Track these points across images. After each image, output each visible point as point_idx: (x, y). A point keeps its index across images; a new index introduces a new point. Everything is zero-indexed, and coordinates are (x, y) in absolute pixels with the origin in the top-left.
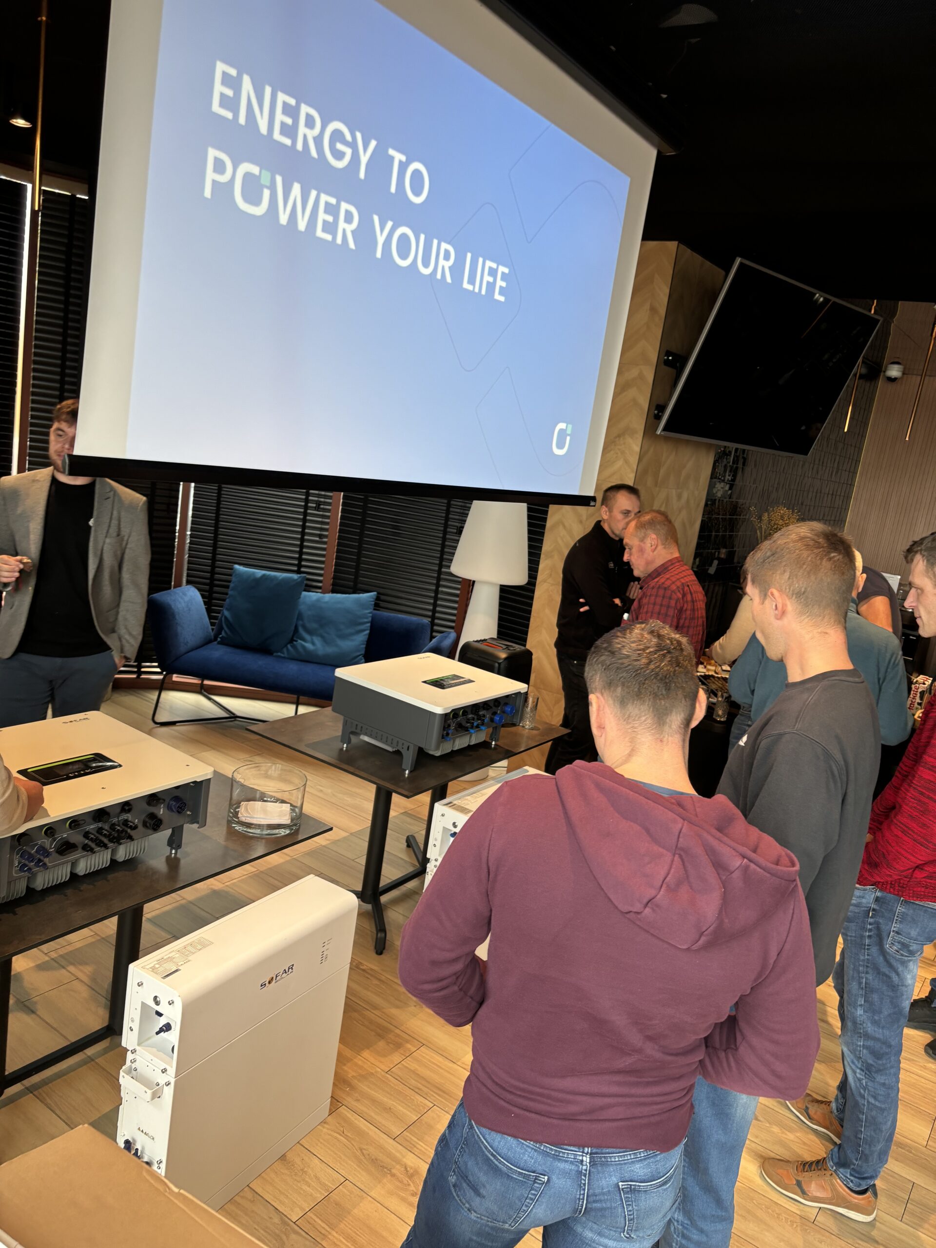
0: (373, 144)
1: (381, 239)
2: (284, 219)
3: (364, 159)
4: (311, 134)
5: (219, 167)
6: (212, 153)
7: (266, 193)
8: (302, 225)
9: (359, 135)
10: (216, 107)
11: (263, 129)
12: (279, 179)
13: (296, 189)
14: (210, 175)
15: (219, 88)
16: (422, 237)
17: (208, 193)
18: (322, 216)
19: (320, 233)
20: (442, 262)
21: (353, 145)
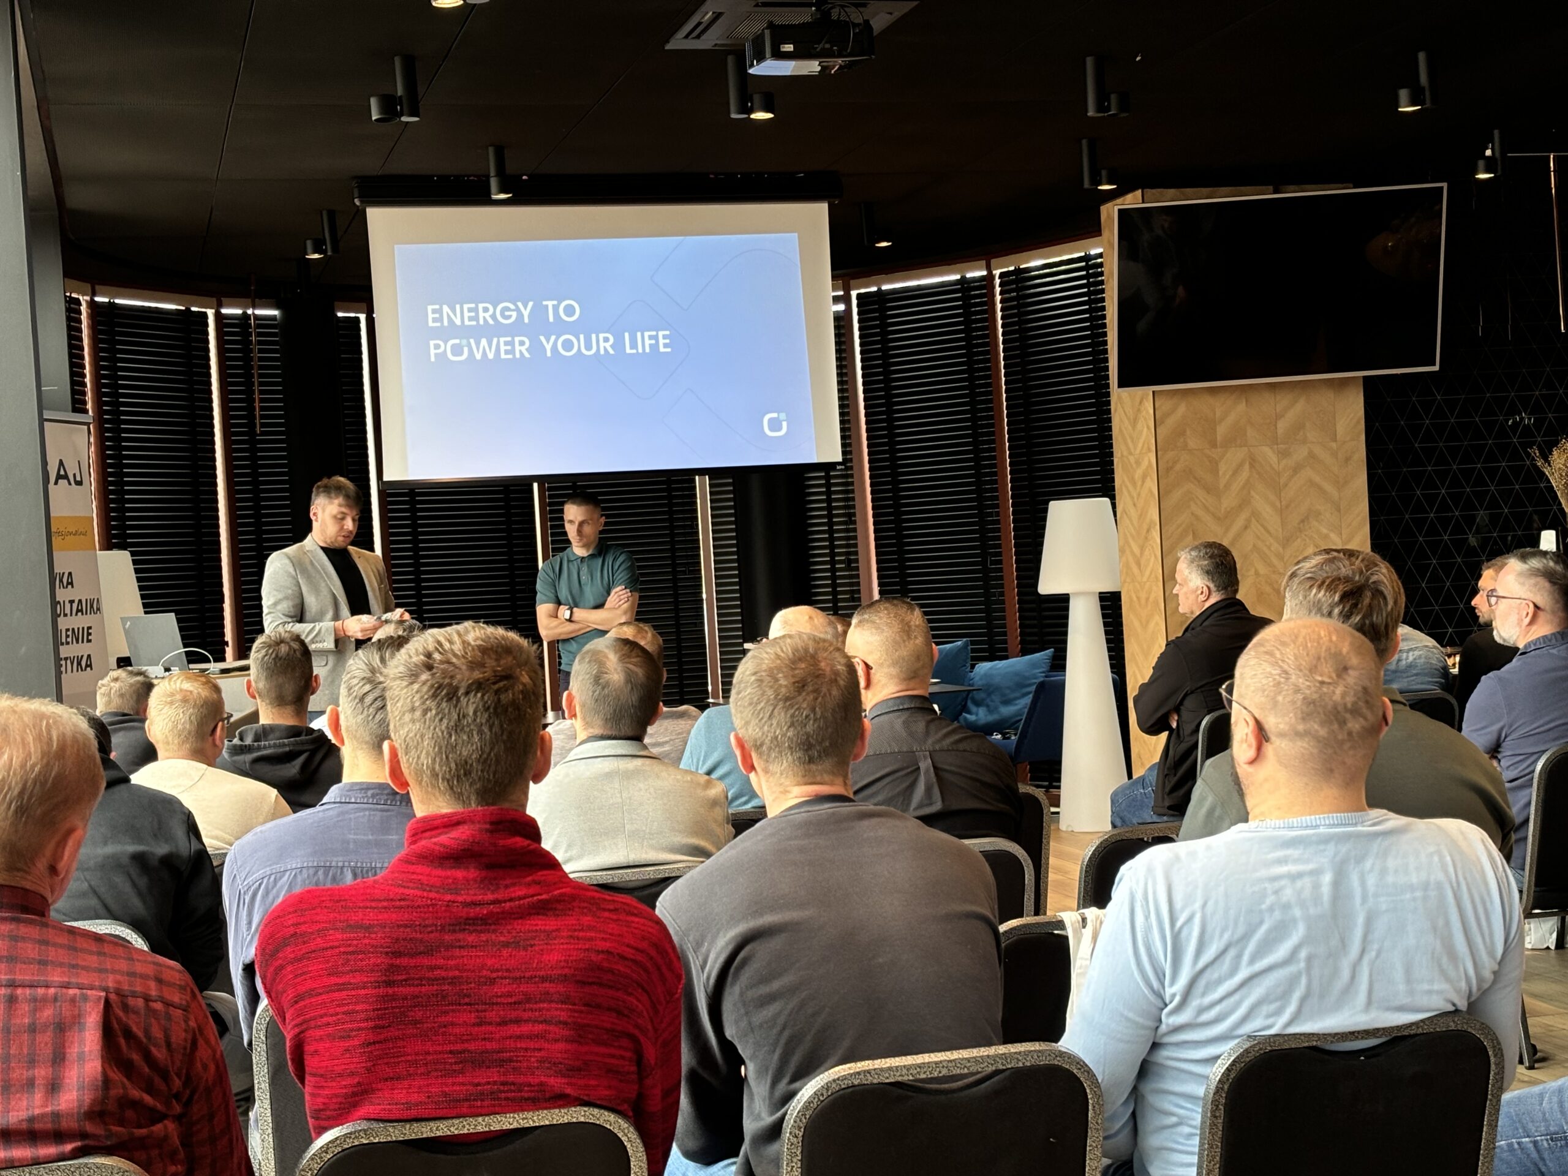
0: (531, 304)
1: (548, 347)
2: (478, 356)
3: (526, 313)
4: (487, 315)
5: (437, 347)
6: (432, 343)
7: (466, 350)
8: (491, 356)
9: (520, 304)
10: (431, 324)
11: (458, 322)
12: (472, 341)
13: (484, 342)
14: (433, 352)
15: (431, 316)
16: (582, 337)
17: (433, 359)
18: (503, 348)
19: (503, 356)
20: (602, 344)
21: (518, 310)
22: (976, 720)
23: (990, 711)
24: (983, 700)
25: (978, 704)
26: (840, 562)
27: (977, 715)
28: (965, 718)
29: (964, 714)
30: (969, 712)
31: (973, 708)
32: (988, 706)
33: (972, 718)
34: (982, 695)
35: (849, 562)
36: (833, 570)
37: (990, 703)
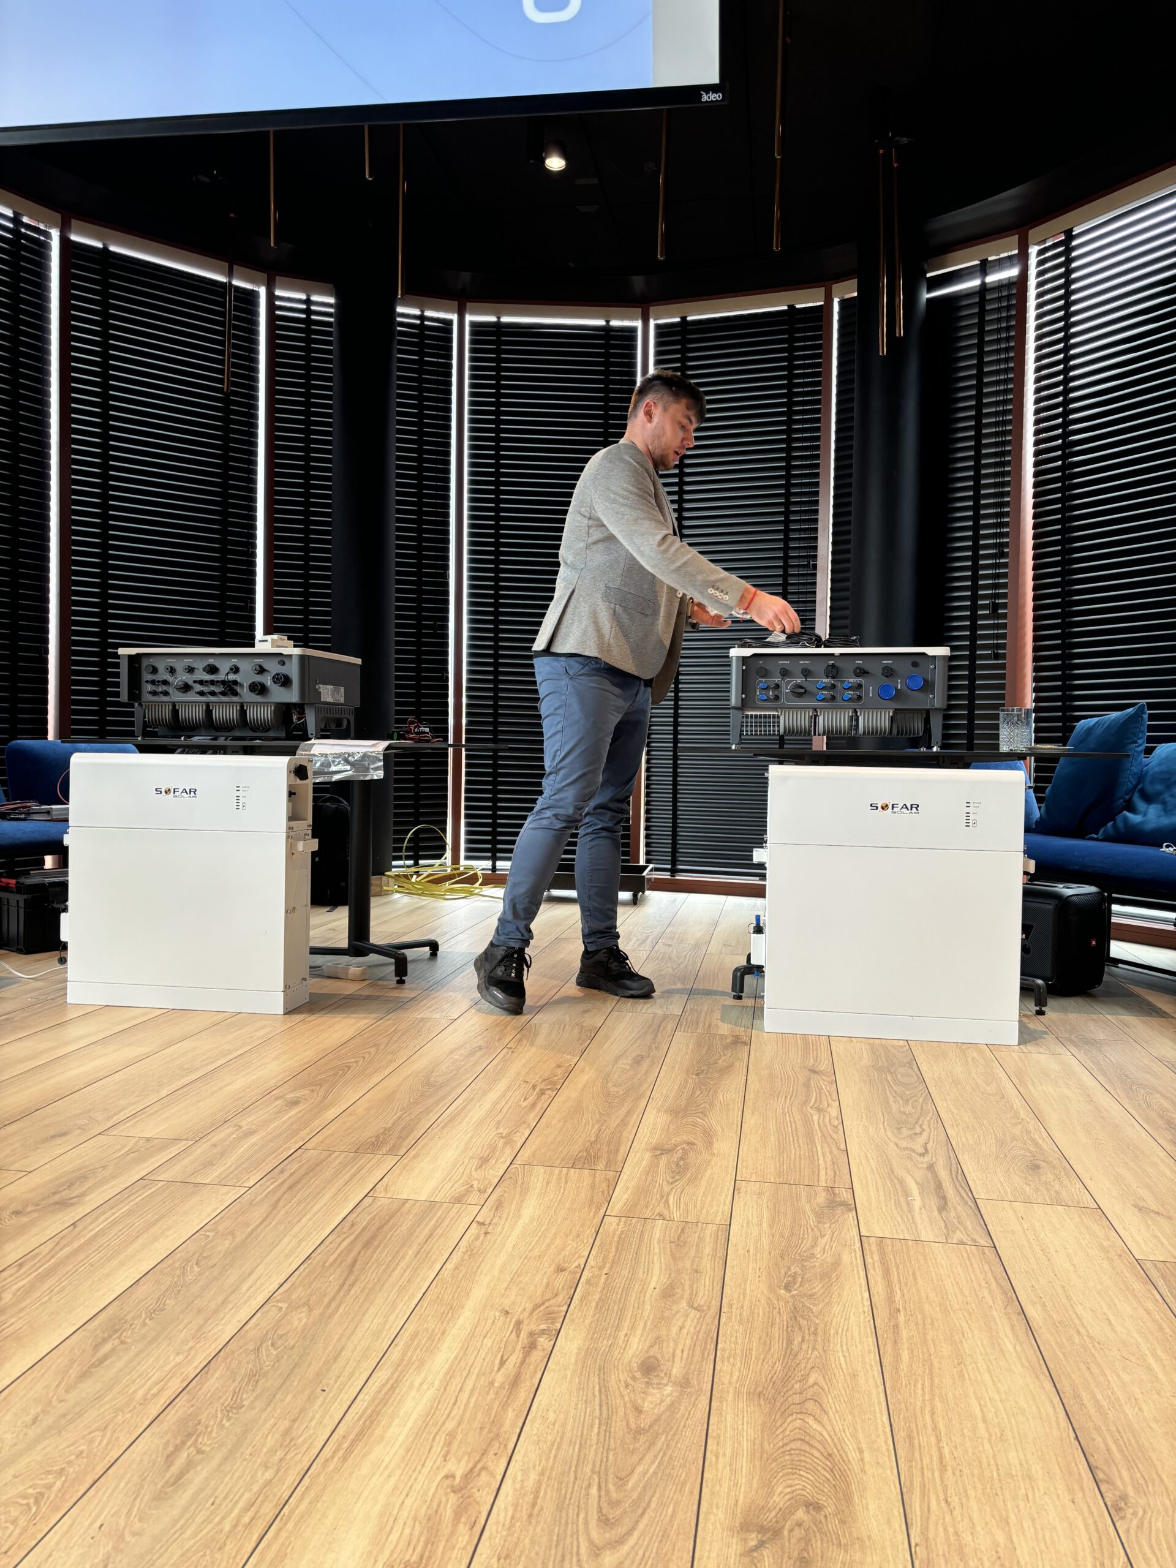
22: (1142, 823)
23: (1166, 811)
24: (1159, 794)
25: (1148, 799)
26: (984, 607)
27: (1145, 815)
28: (1126, 819)
29: (1125, 812)
30: (1132, 809)
31: (1141, 805)
32: (1164, 803)
33: (1134, 818)
34: (1159, 787)
35: (995, 607)
36: (974, 618)
37: (1169, 799)
